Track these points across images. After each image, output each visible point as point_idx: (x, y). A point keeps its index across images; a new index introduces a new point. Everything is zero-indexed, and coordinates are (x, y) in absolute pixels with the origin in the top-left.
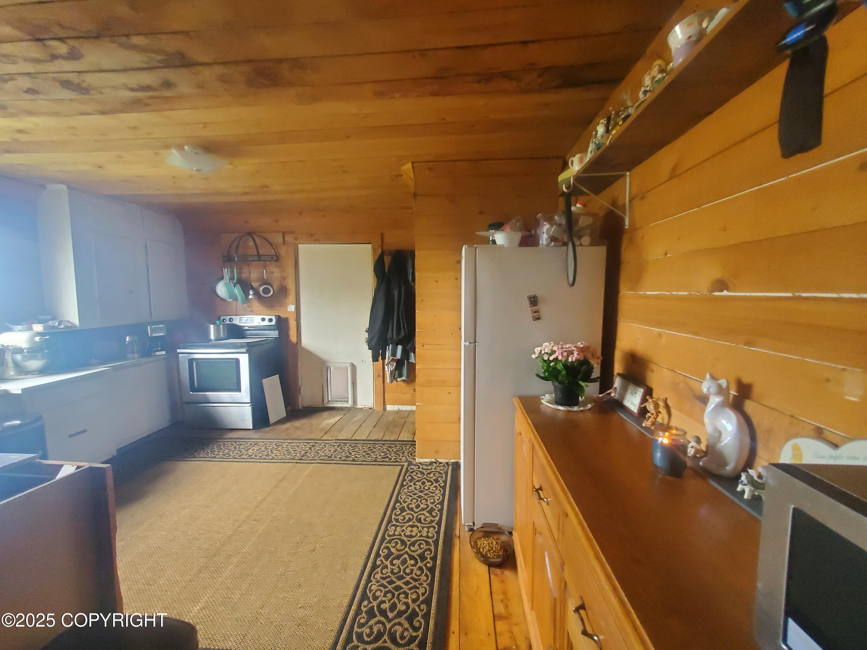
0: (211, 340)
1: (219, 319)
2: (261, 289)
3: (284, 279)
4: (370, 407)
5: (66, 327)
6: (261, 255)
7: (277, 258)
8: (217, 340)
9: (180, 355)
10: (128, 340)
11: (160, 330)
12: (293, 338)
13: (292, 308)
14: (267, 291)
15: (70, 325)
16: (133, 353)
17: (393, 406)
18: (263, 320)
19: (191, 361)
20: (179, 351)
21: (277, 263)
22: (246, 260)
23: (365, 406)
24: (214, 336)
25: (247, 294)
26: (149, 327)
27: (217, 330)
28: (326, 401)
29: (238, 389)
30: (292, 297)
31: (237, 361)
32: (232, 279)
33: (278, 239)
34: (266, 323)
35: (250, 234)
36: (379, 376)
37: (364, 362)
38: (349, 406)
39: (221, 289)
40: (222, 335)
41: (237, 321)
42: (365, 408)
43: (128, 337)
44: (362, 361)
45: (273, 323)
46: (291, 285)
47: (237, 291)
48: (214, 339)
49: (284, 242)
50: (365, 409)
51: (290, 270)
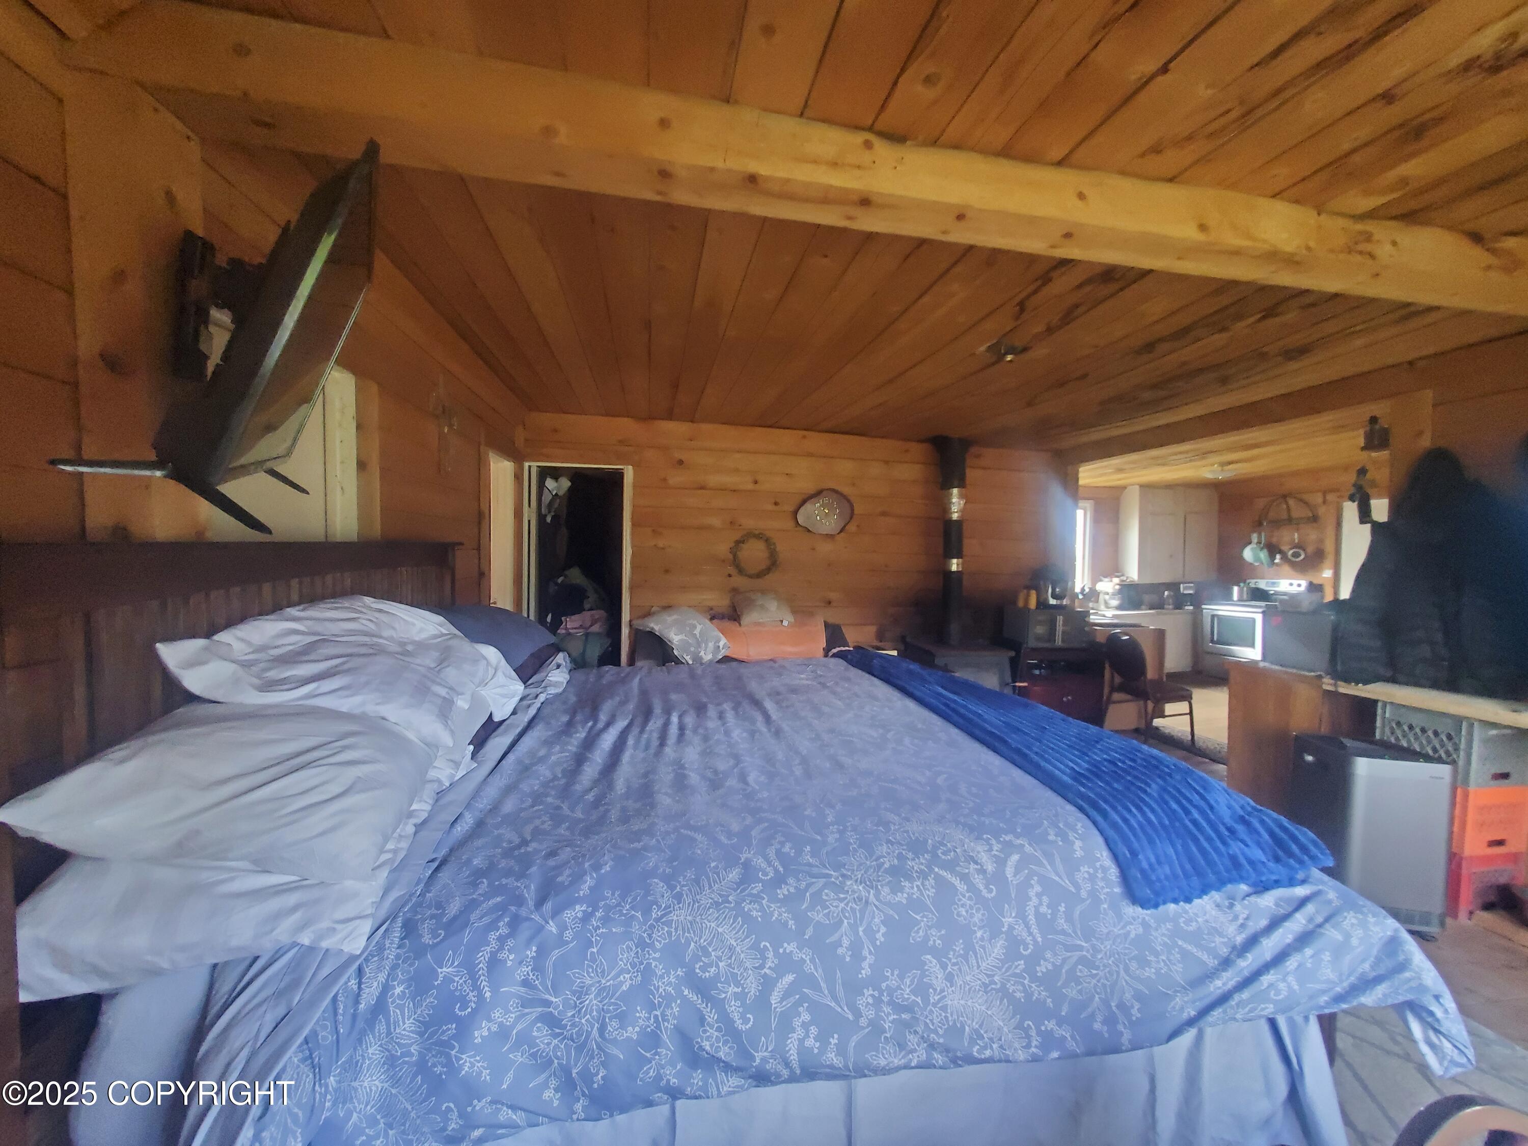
0: (1233, 601)
1: (1245, 582)
2: (1291, 552)
3: (1321, 541)
6: (1294, 518)
7: (1314, 519)
8: (1239, 600)
9: (1204, 611)
10: (1165, 594)
11: (1190, 588)
13: (1328, 574)
14: (1296, 555)
16: (1168, 605)
18: (1291, 584)
19: (1213, 616)
20: (1204, 606)
21: (1315, 525)
22: (1277, 524)
24: (1237, 596)
25: (1272, 557)
26: (1182, 585)
27: (1241, 593)
29: (1252, 645)
30: (1329, 560)
31: (1254, 620)
32: (1259, 543)
33: (1318, 498)
34: (1295, 588)
35: (1285, 497)
39: (1248, 554)
40: (1245, 597)
41: (1262, 584)
43: (1166, 592)
45: (1303, 588)
46: (1329, 546)
47: (1263, 555)
48: (1236, 598)
49: (1324, 502)
51: (1330, 532)
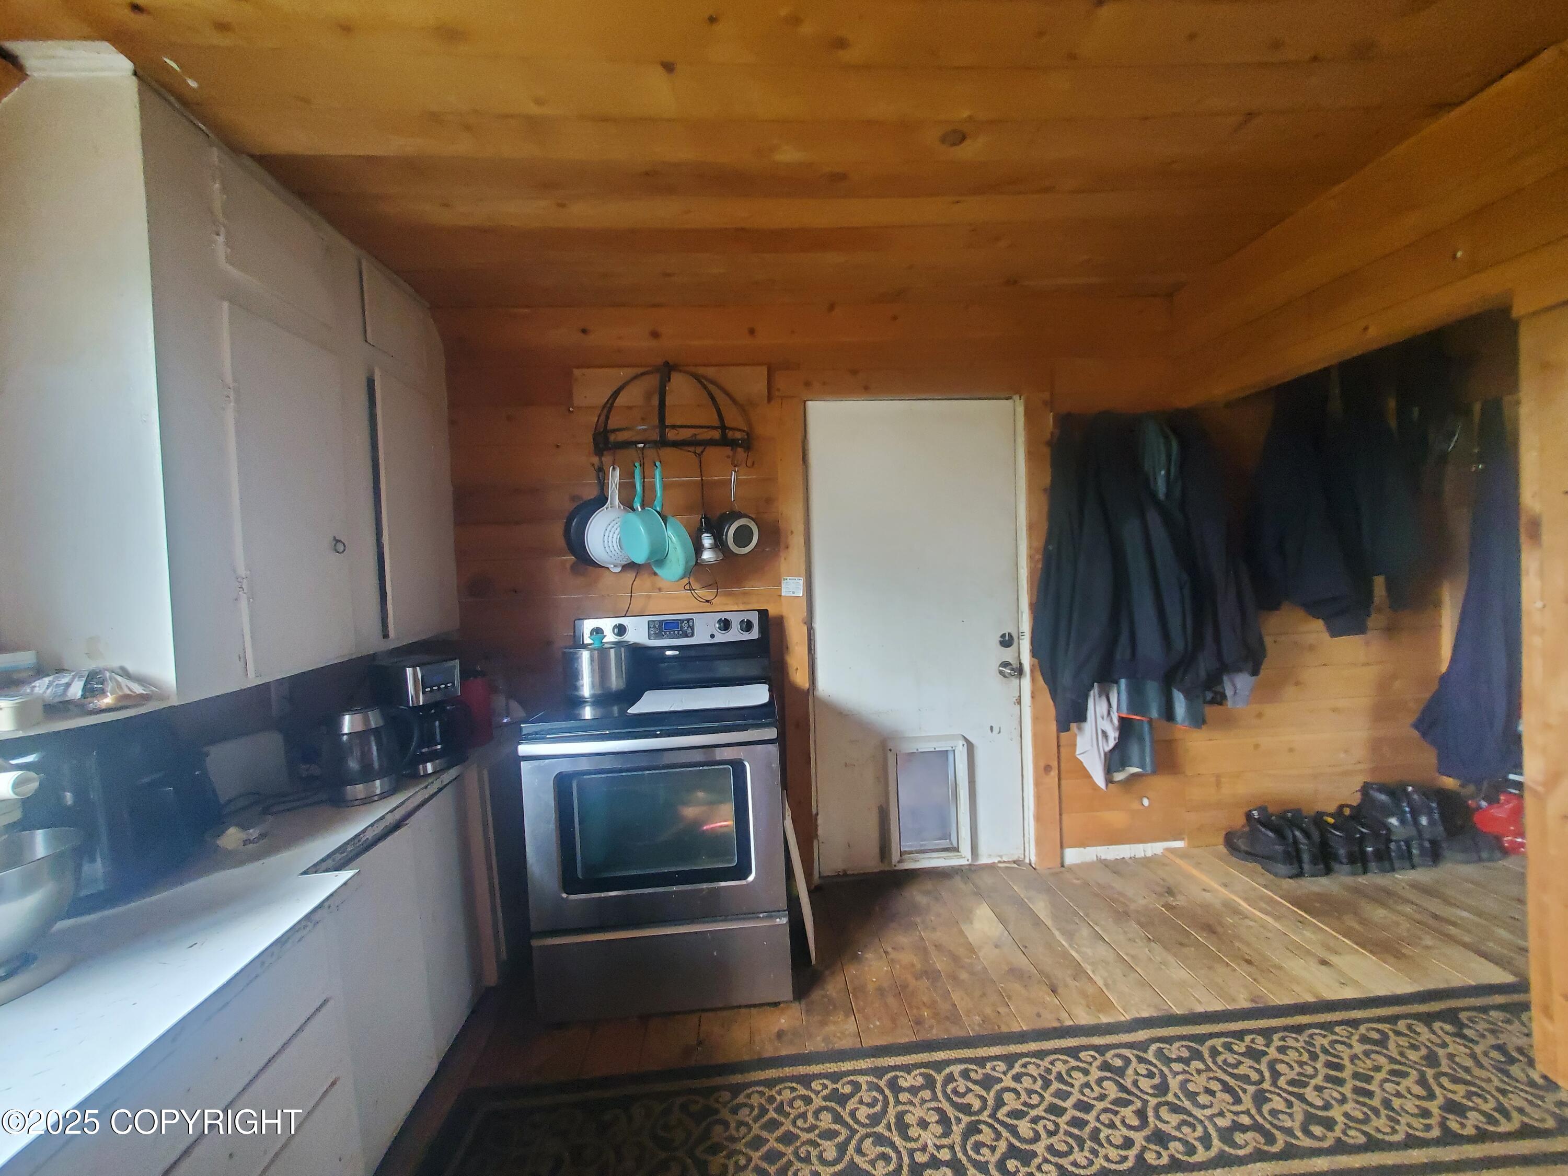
2: (732, 530)
4: (1015, 858)
5: (126, 701)
6: (668, 427)
7: (748, 441)
9: (526, 768)
10: (346, 729)
12: (800, 678)
13: (795, 586)
15: (138, 689)
16: (367, 775)
17: (1082, 849)
18: (725, 625)
19: (562, 782)
20: (520, 750)
23: (1001, 858)
24: (593, 685)
26: (409, 671)
27: (601, 668)
28: (895, 857)
30: (794, 556)
33: (755, 384)
34: (735, 635)
36: (1048, 768)
37: (996, 730)
38: (963, 862)
39: (600, 536)
40: (613, 682)
42: (1000, 862)
43: (347, 719)
44: (992, 728)
45: (755, 634)
46: (791, 519)
48: (593, 696)
49: (771, 394)
50: (1000, 865)
51: (790, 476)
